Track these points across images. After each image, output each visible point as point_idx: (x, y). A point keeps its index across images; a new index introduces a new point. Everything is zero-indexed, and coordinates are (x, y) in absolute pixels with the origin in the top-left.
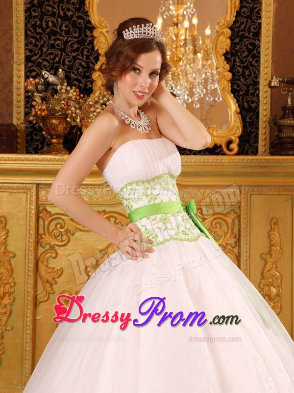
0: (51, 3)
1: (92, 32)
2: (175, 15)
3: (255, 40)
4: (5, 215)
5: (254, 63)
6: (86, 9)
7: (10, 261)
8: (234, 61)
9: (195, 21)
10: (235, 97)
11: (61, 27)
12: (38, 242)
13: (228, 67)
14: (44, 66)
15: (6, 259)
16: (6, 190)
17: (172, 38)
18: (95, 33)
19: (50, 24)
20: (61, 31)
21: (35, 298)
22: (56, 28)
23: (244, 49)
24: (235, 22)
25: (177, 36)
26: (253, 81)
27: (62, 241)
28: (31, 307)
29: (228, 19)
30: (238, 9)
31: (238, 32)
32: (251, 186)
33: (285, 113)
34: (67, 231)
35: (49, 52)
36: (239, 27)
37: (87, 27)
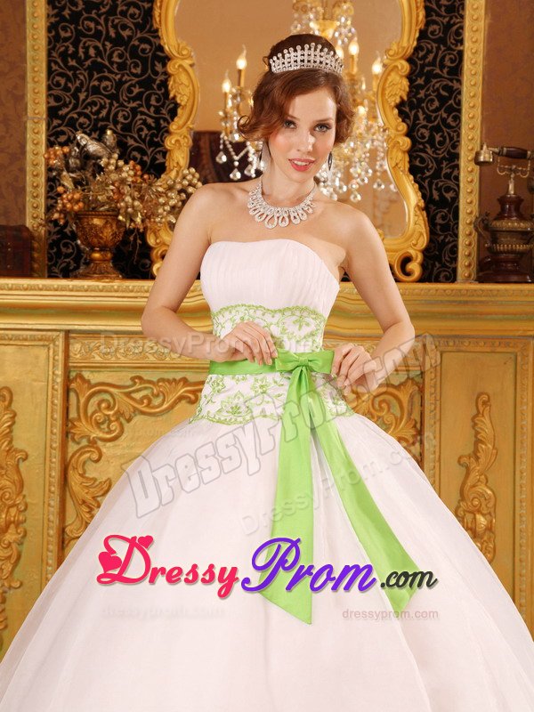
0: (93, 15)
1: (164, 65)
3: (451, 80)
4: (9, 386)
5: (450, 120)
6: (155, 26)
7: (18, 465)
8: (416, 118)
9: (354, 49)
10: (416, 181)
11: (111, 56)
12: (67, 434)
13: (403, 127)
14: (81, 125)
15: (11, 462)
16: (11, 342)
18: (171, 68)
19: (92, 52)
20: (112, 63)
21: (62, 531)
22: (102, 58)
23: (433, 96)
24: (417, 49)
26: (449, 152)
27: (110, 432)
28: (54, 547)
29: (405, 43)
30: (421, 26)
31: (423, 66)
32: (443, 337)
33: (503, 209)
34: (119, 414)
35: (89, 100)
36: (425, 57)
37: (156, 57)
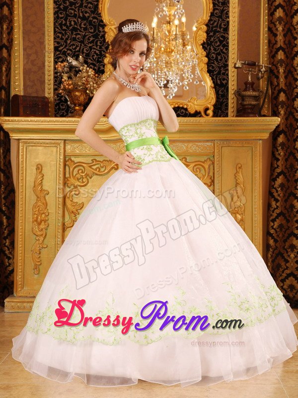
0: (73, 8)
1: (103, 28)
2: (168, 15)
3: (224, 33)
4: (41, 163)
5: (224, 50)
6: (100, 12)
7: (45, 197)
8: (210, 49)
9: (184, 20)
10: (210, 76)
11: (80, 25)
12: (65, 184)
13: (205, 53)
14: (68, 54)
15: (43, 195)
16: (42, 145)
17: (166, 34)
18: (106, 29)
19: (73, 23)
20: (81, 28)
21: (64, 224)
22: (77, 26)
23: (217, 40)
24: (210, 21)
25: (169, 32)
26: (224, 64)
27: (83, 182)
28: (60, 231)
29: (205, 18)
30: (211, 11)
31: (212, 28)
32: (222, 140)
33: (246, 87)
34: (87, 175)
35: (71, 43)
36: (213, 24)
37: (100, 25)
